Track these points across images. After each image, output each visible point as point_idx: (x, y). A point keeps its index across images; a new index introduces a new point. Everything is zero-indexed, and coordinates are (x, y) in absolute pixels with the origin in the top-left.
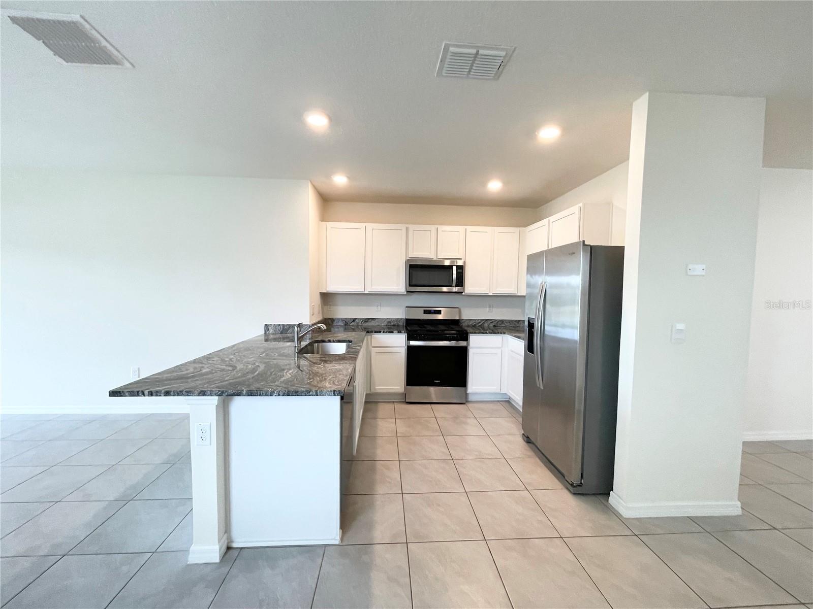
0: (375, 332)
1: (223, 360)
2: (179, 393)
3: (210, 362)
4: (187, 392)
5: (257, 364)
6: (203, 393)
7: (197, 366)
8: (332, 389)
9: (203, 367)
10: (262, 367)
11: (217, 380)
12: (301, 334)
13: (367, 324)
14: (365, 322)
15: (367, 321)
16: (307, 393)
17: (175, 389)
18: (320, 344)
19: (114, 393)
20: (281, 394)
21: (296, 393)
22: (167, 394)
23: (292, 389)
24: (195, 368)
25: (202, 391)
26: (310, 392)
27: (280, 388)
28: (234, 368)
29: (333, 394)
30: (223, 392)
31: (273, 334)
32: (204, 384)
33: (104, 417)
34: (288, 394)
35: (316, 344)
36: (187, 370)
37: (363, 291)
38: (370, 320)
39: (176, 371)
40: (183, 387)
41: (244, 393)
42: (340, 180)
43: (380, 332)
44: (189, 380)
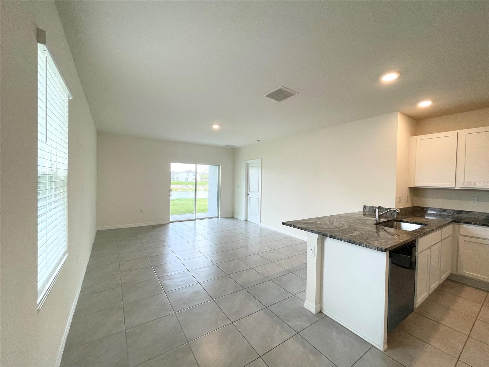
0: (464, 223)
1: (330, 220)
2: (303, 229)
3: (324, 220)
4: (306, 229)
5: (345, 225)
6: (311, 231)
7: (317, 220)
8: (377, 246)
9: (319, 221)
10: (346, 226)
11: (320, 227)
12: (380, 213)
13: (460, 215)
14: (458, 213)
15: (460, 213)
16: (360, 244)
17: (302, 227)
18: (398, 223)
19: (284, 224)
20: (346, 241)
21: (354, 243)
22: (299, 228)
23: (353, 240)
24: (315, 221)
25: (311, 230)
26: (362, 244)
27: (346, 238)
28: (332, 224)
29: (376, 249)
30: (319, 233)
31: (369, 212)
32: (314, 228)
33: (291, 237)
34: (350, 242)
35: (395, 222)
36: (312, 221)
37: (454, 187)
38: (464, 213)
39: (308, 221)
40: (305, 227)
41: (328, 235)
42: (425, 104)
43: (470, 223)
44: (310, 225)
